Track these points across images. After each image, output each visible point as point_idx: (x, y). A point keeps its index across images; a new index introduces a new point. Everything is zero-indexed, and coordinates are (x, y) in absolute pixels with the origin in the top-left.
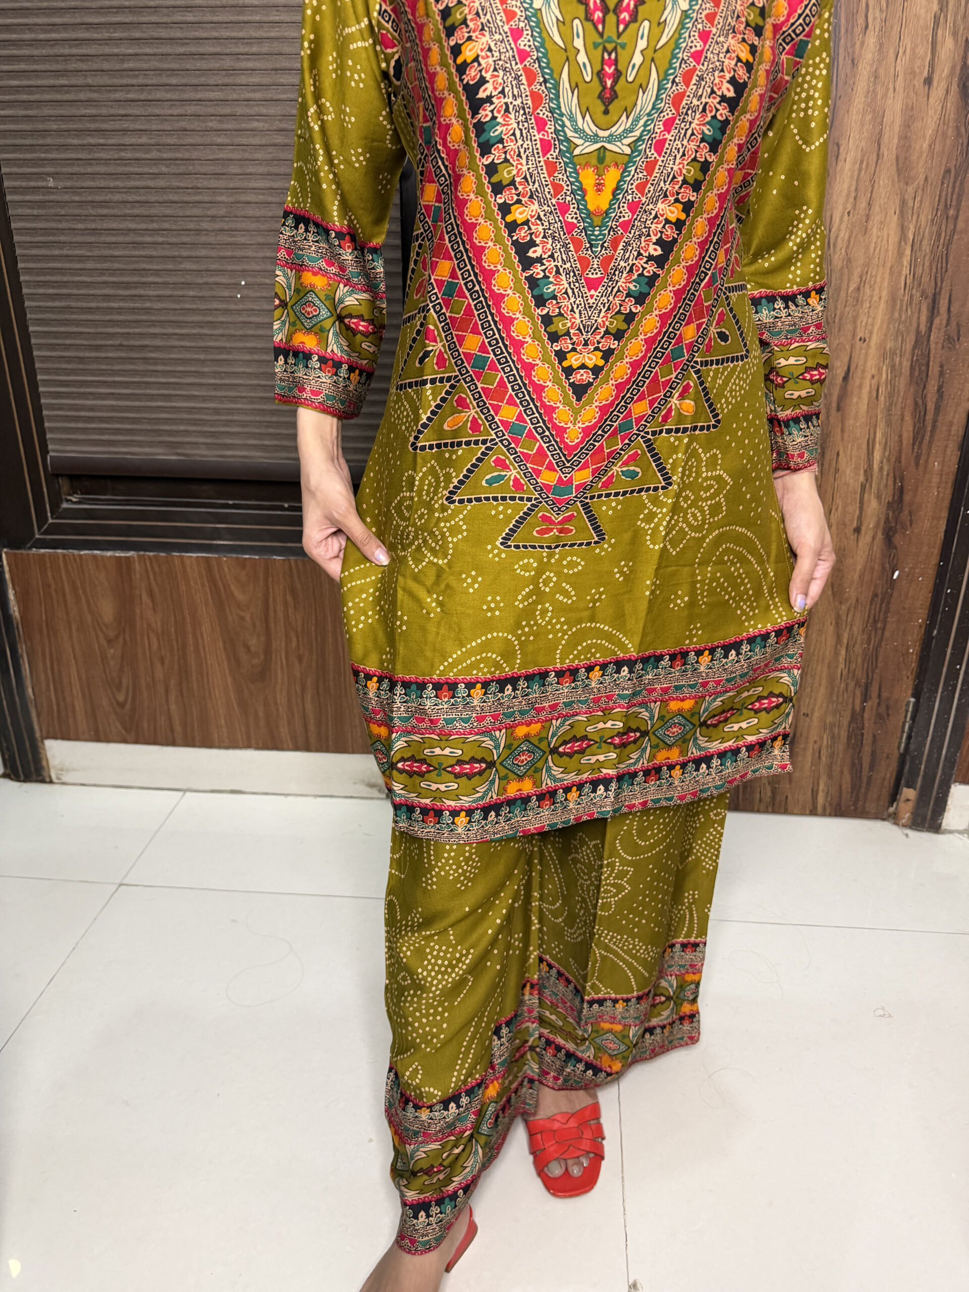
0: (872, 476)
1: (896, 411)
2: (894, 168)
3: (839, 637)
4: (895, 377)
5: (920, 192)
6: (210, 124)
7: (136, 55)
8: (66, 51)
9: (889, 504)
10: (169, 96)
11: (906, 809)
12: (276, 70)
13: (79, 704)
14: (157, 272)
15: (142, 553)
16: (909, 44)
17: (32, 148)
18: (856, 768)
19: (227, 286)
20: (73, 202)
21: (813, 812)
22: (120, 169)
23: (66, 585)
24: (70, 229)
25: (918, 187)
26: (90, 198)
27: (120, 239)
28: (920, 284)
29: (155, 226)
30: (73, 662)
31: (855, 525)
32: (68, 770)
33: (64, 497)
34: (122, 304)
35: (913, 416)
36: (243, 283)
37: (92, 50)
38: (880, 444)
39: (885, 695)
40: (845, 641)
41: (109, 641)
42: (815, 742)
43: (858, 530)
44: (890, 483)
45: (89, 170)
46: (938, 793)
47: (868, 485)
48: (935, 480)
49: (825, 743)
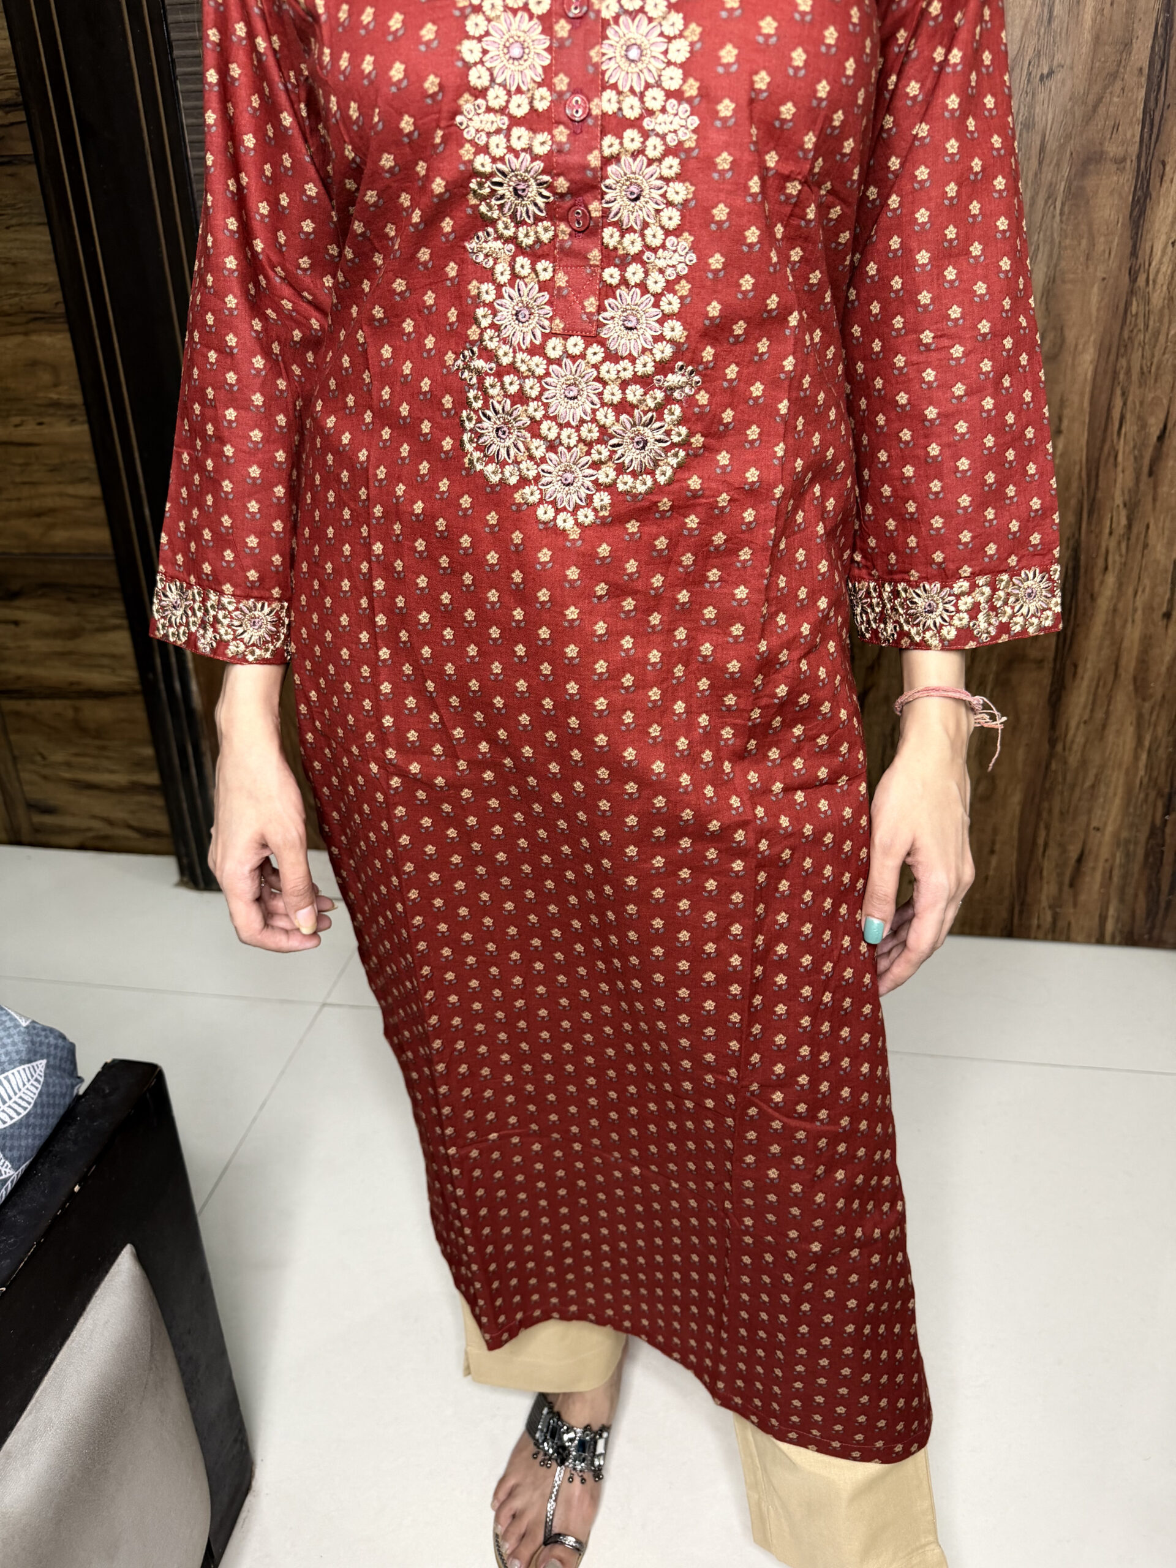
3: (1140, 740)
18: (1153, 891)
21: (1100, 941)
31: (1164, 609)
40: (1147, 744)
42: (1107, 860)
43: (1167, 616)
49: (1118, 861)
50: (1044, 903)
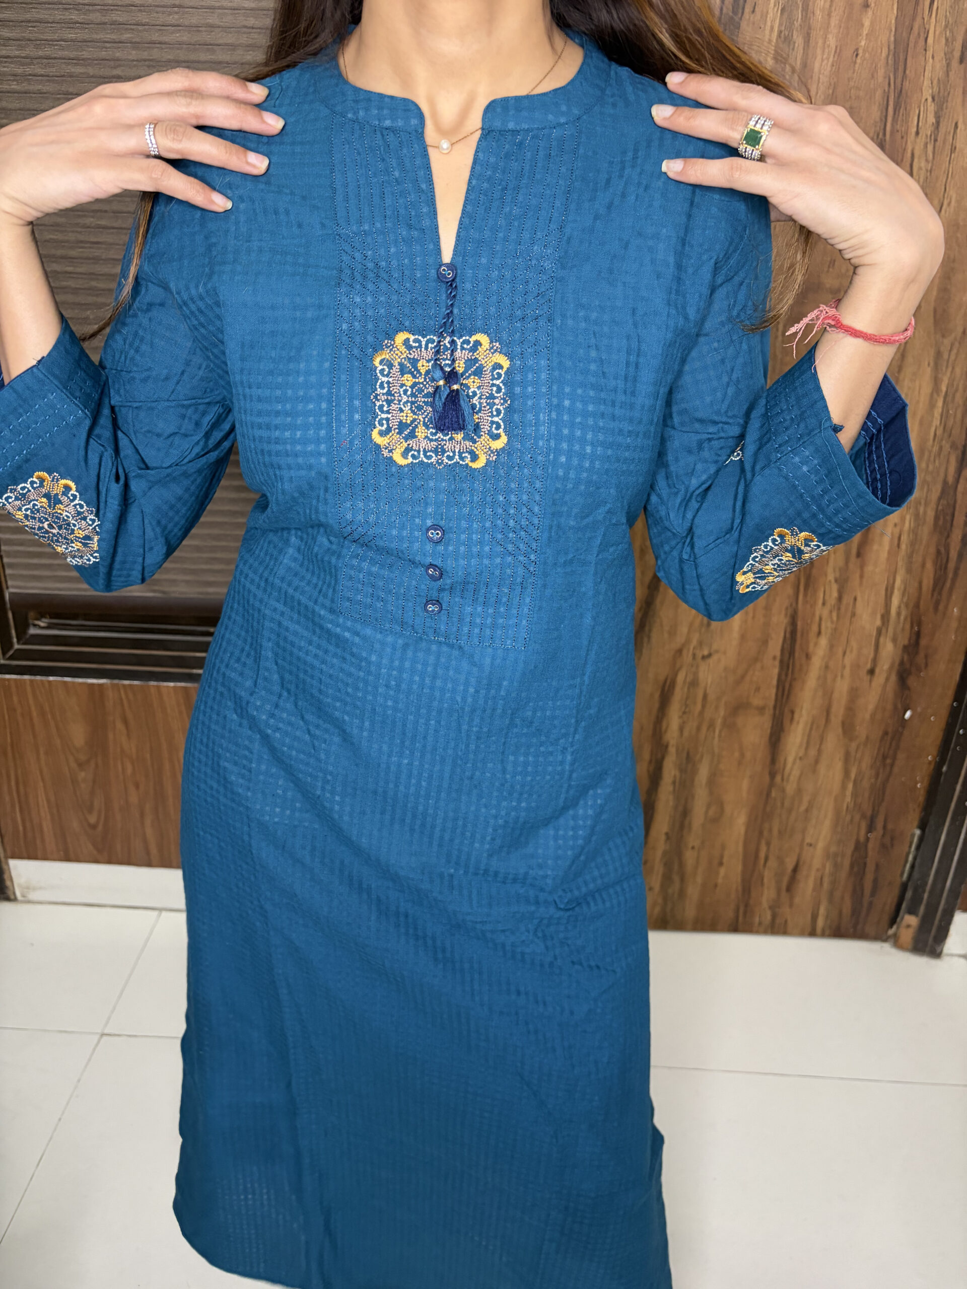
0: (888, 621)
1: (918, 559)
2: (931, 320)
3: (847, 773)
4: (918, 525)
5: (957, 344)
9: (905, 648)
11: (907, 935)
13: (47, 826)
15: (116, 681)
16: (954, 196)
18: (857, 893)
21: (812, 934)
23: (33, 708)
25: (955, 339)
28: (950, 436)
30: (41, 784)
31: (869, 666)
32: (35, 889)
33: (31, 621)
35: (935, 563)
38: (899, 590)
39: (890, 826)
40: (853, 776)
41: (81, 765)
42: (818, 870)
43: (871, 672)
44: (908, 626)
46: (940, 921)
47: (884, 631)
48: (954, 624)
49: (827, 871)
50: (765, 904)
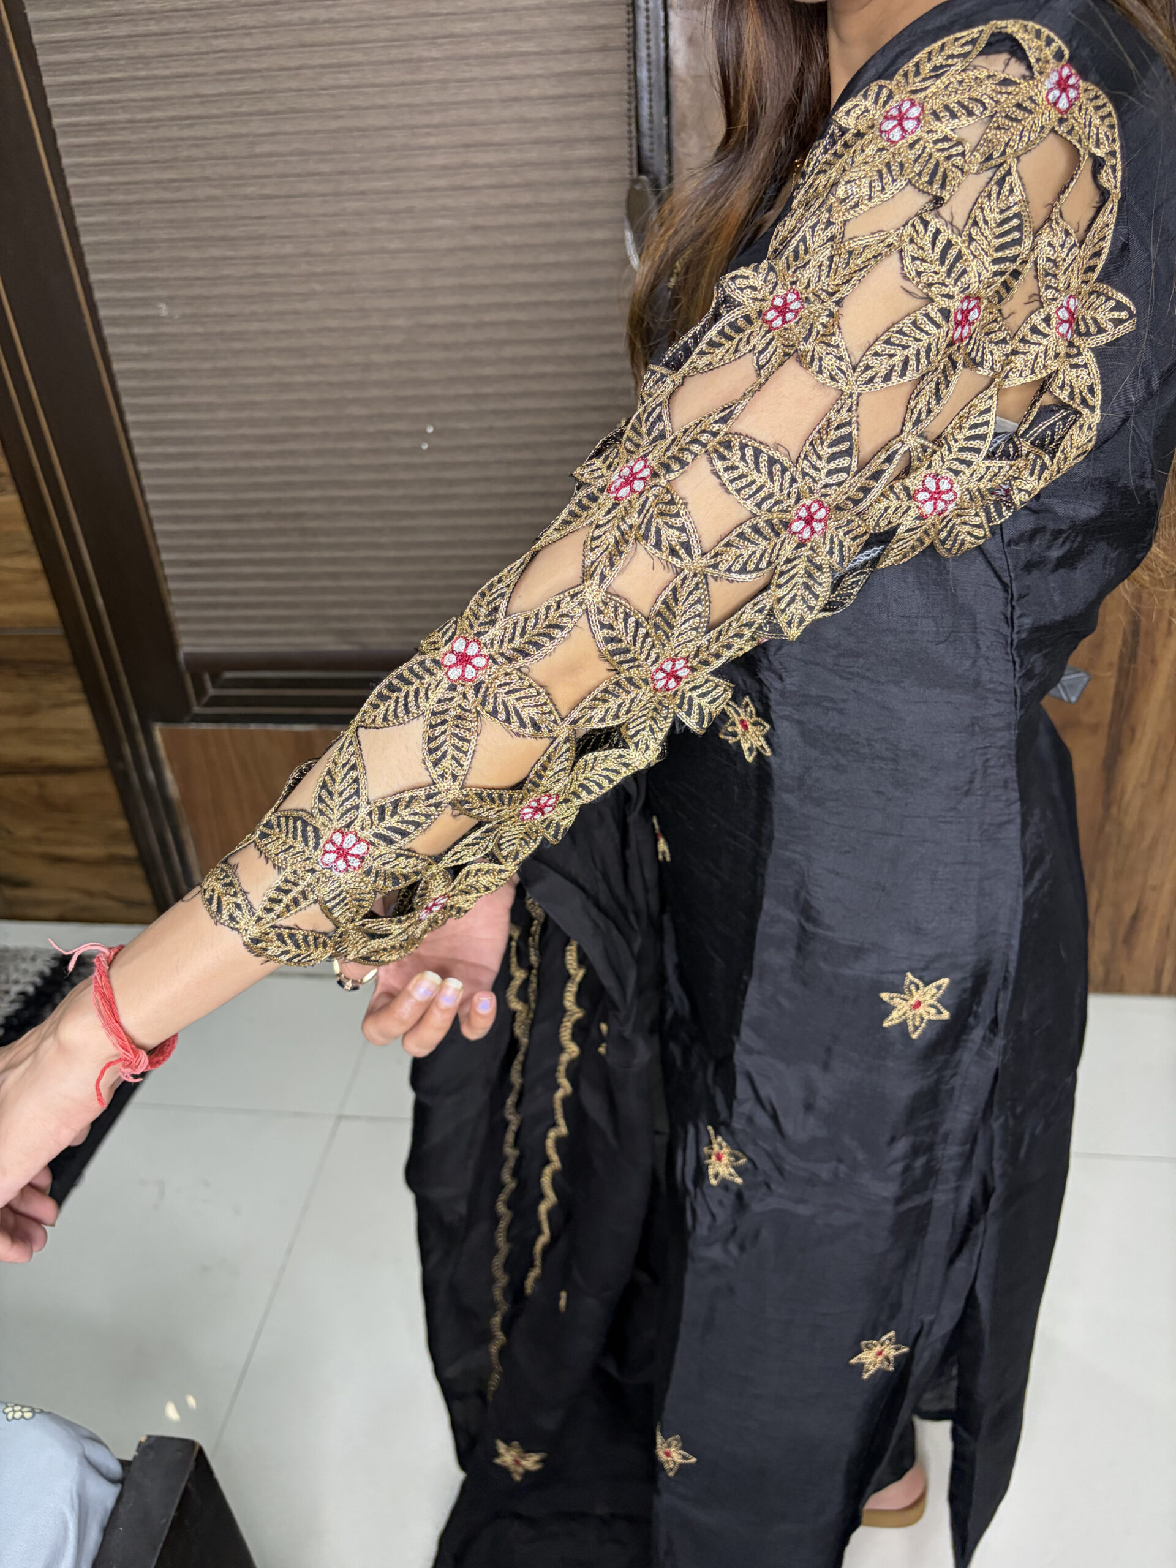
6: (379, 225)
7: (272, 134)
8: (175, 133)
10: (320, 188)
12: (467, 146)
14: (313, 421)
17: (134, 265)
19: (409, 434)
20: (196, 334)
22: (257, 290)
24: (193, 370)
26: (218, 329)
27: (260, 380)
29: (309, 361)
34: (269, 463)
36: (430, 430)
37: (211, 130)
45: (216, 291)
